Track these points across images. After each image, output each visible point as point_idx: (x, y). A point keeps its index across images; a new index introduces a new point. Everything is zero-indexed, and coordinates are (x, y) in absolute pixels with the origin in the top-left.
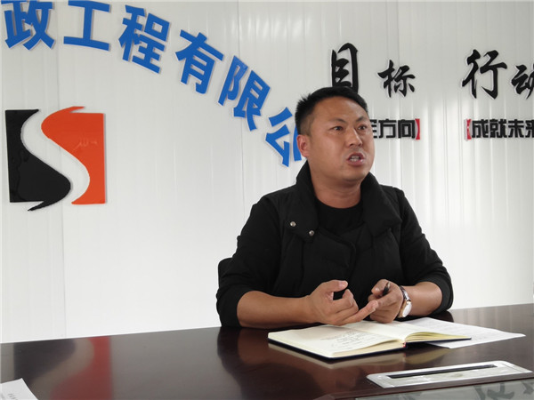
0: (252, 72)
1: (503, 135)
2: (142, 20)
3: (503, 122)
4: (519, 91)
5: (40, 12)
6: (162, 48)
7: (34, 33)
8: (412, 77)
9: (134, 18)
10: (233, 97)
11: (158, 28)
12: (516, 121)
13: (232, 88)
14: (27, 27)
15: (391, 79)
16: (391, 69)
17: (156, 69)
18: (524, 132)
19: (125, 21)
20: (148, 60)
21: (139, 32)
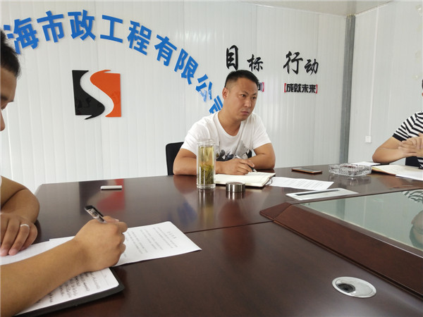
0: (190, 57)
1: (299, 91)
2: (139, 29)
3: (300, 85)
4: (308, 71)
5: (88, 22)
6: (148, 43)
7: (85, 32)
8: (262, 62)
9: (135, 27)
10: (181, 68)
11: (146, 33)
12: (305, 85)
13: (180, 64)
14: (82, 29)
15: (252, 63)
16: (253, 59)
17: (145, 53)
18: (309, 90)
19: (130, 29)
20: (142, 49)
21: (137, 35)
